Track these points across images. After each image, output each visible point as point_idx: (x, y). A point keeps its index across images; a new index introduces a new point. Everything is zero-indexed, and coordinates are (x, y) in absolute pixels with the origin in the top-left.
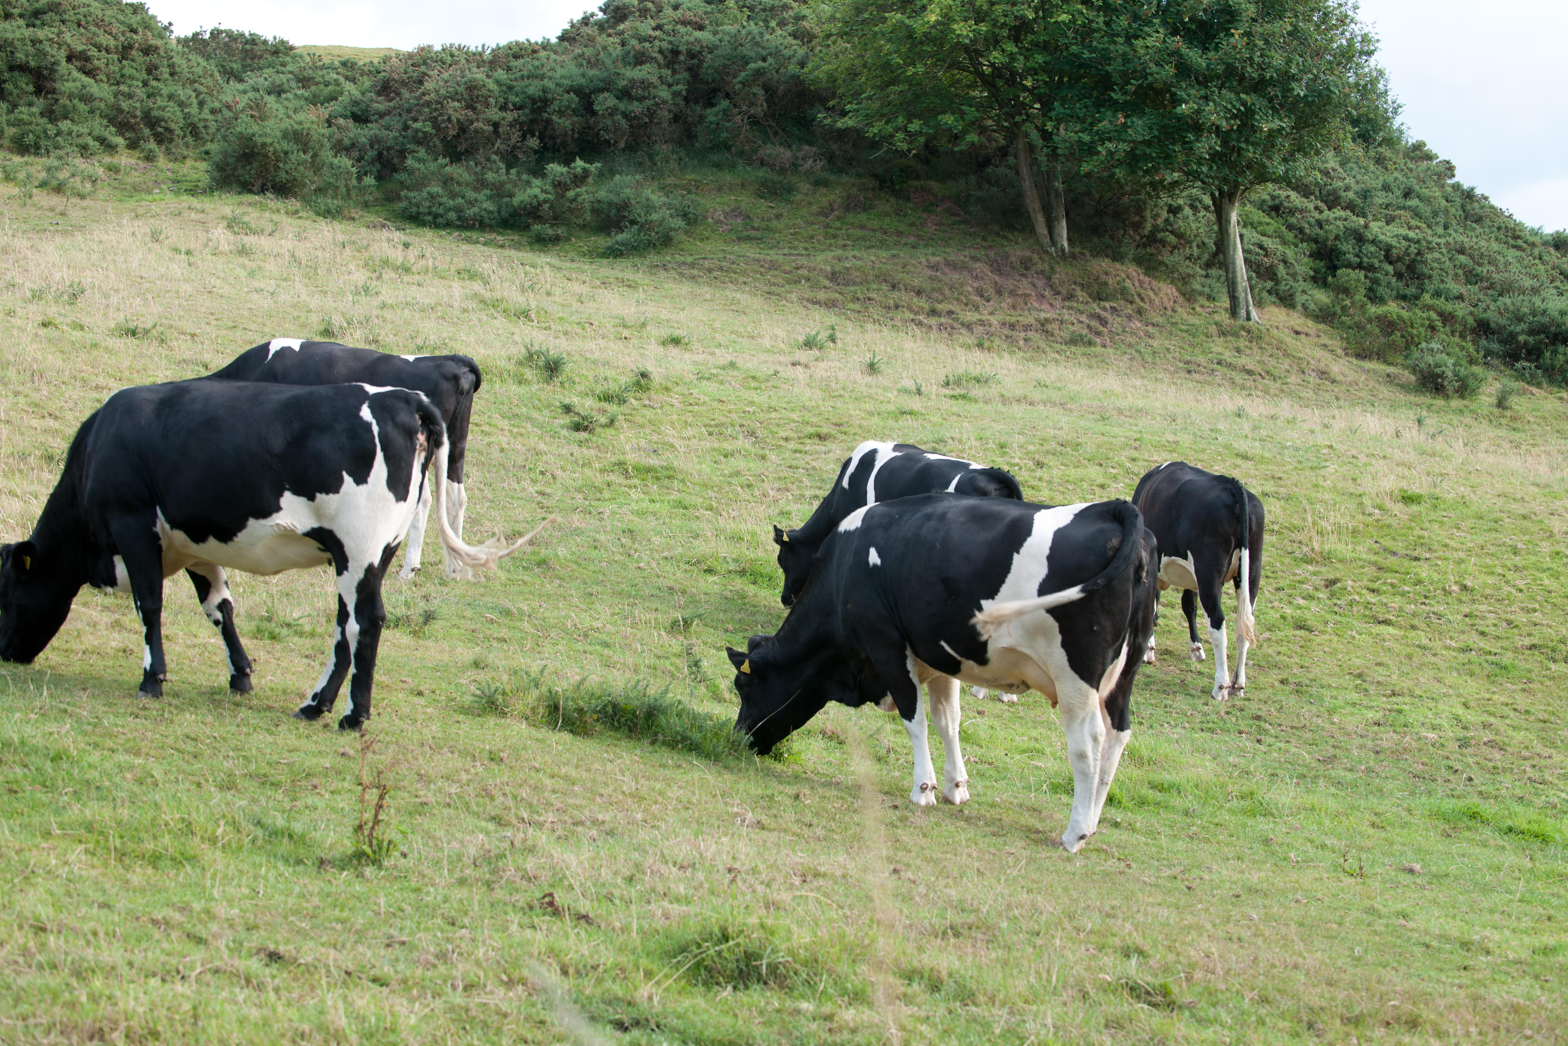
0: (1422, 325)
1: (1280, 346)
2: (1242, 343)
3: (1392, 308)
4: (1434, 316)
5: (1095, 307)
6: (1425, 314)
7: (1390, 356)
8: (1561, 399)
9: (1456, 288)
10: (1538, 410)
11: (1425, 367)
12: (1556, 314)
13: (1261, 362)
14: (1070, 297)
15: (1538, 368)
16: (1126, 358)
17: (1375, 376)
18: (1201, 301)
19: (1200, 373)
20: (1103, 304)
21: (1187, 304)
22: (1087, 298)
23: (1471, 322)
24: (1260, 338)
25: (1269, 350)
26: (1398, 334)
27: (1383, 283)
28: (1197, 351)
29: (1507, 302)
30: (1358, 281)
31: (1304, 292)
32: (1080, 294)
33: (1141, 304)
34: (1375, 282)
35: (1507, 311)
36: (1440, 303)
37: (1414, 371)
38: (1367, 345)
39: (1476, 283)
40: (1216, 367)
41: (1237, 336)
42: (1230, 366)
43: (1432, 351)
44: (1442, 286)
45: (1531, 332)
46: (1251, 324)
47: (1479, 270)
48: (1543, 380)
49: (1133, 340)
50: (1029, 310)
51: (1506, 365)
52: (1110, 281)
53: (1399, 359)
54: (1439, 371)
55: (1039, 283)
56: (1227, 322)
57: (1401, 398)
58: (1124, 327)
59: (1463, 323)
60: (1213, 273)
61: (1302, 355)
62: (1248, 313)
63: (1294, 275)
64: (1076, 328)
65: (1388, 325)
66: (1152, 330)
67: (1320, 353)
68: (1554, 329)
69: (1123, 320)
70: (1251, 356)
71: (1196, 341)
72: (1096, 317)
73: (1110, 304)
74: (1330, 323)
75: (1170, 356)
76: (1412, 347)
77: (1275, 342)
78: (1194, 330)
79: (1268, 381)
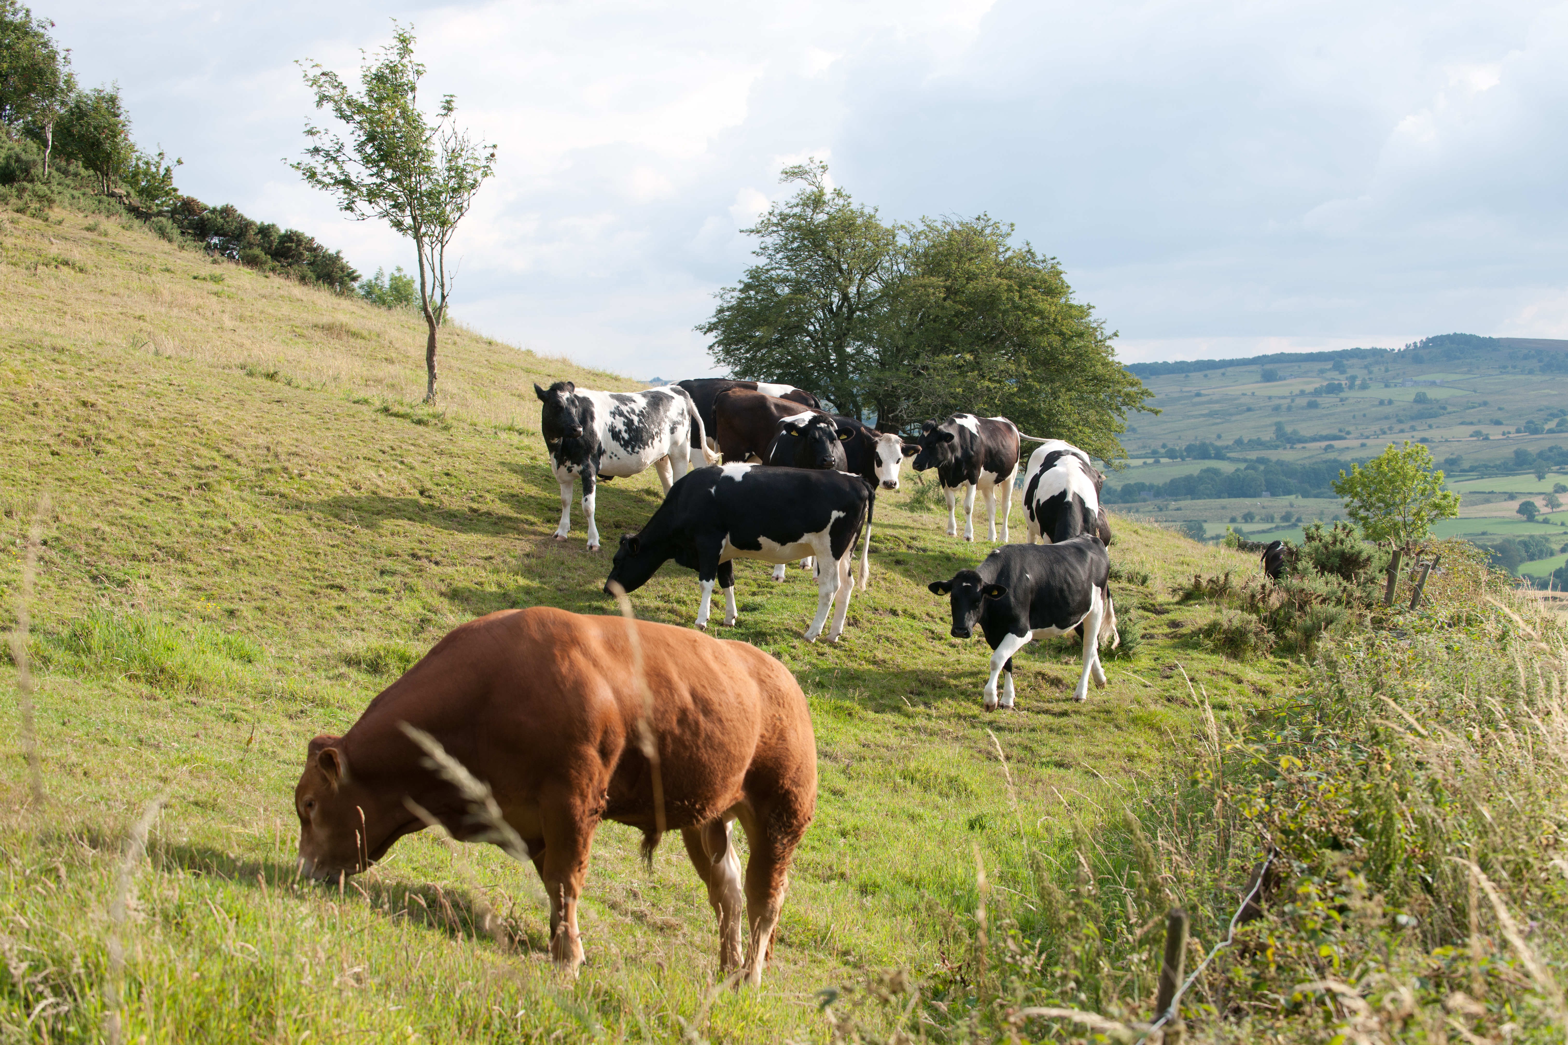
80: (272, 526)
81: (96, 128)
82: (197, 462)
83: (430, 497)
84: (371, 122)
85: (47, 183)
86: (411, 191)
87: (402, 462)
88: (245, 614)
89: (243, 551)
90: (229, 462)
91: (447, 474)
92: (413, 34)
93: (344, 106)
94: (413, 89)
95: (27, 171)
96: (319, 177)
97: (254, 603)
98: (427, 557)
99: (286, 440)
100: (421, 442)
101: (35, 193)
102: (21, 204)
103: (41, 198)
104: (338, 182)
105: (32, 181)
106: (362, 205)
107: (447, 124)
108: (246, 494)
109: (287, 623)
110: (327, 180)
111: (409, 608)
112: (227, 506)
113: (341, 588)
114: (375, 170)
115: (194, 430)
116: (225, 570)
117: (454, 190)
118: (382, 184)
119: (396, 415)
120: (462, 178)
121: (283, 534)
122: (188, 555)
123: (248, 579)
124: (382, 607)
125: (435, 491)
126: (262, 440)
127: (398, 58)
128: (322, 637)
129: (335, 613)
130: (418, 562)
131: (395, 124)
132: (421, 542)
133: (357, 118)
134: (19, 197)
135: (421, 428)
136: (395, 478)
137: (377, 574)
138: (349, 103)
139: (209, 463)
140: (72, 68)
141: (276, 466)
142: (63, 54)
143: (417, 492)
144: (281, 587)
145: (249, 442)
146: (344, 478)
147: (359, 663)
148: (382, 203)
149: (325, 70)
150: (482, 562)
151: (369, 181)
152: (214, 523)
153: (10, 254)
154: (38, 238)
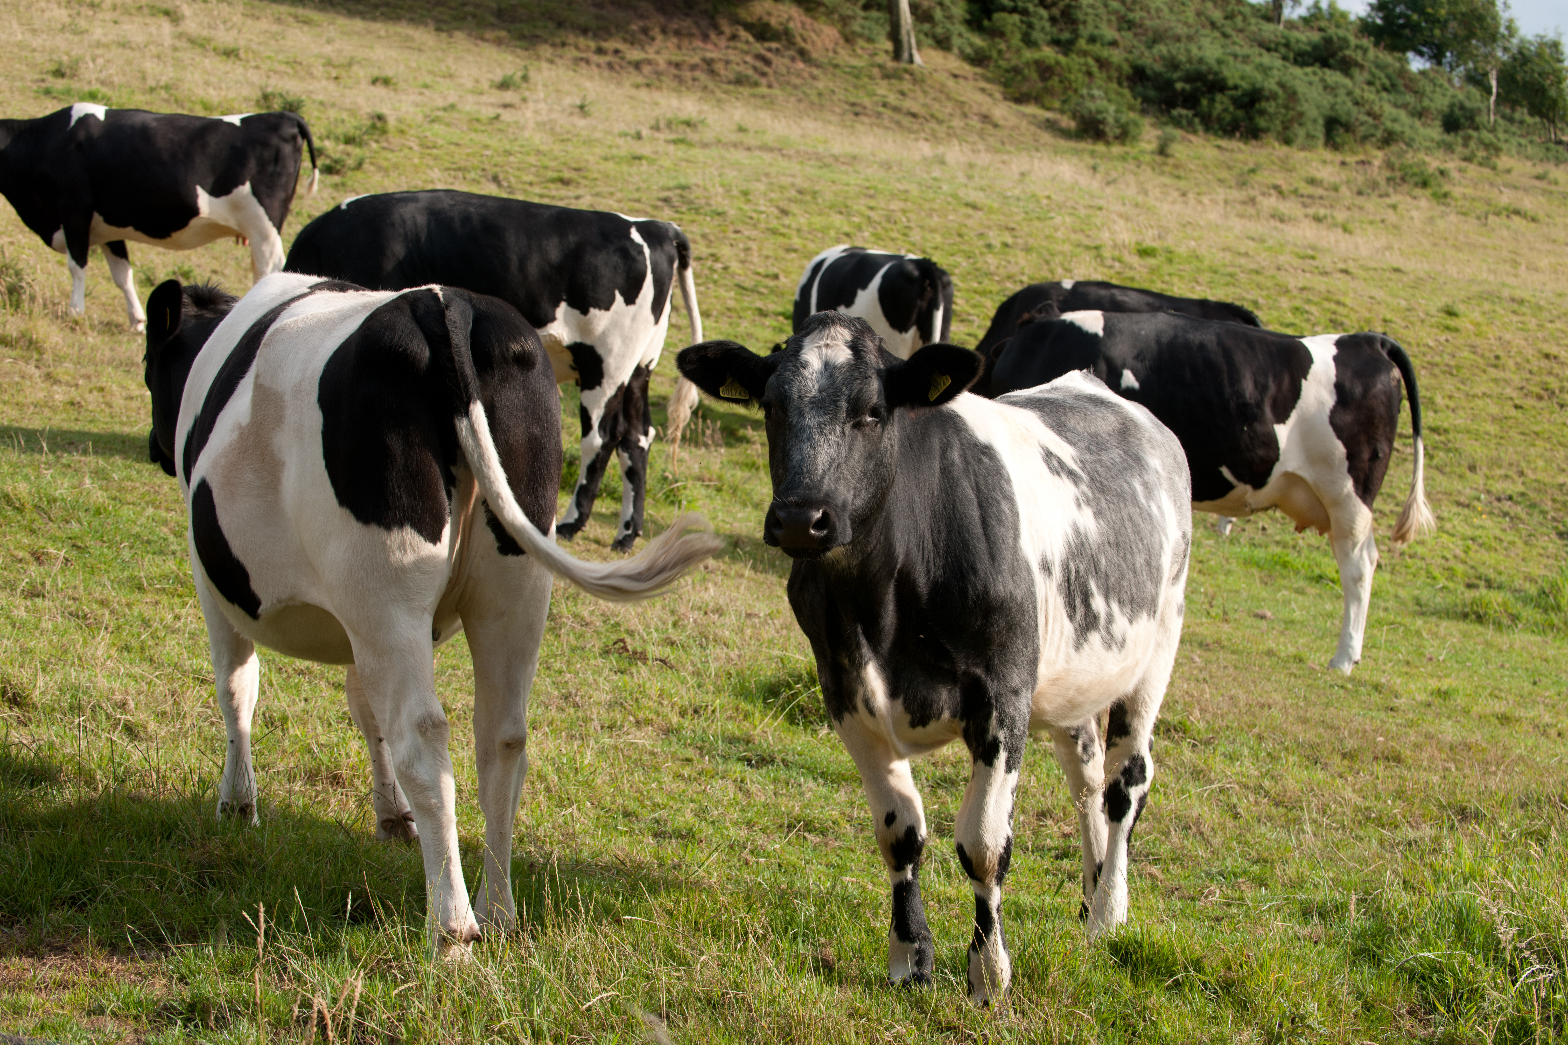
0: (1080, 71)
1: (942, 89)
2: (906, 86)
3: (1049, 53)
4: (1091, 61)
5: (759, 47)
6: (1082, 60)
7: (1047, 101)
8: (1219, 147)
9: (1109, 33)
10: (1198, 158)
11: (1085, 112)
12: (1212, 62)
13: (925, 105)
14: (734, 37)
15: (1195, 115)
16: (793, 99)
17: (1033, 120)
18: (861, 42)
19: (866, 115)
20: (767, 45)
21: (848, 46)
22: (751, 39)
23: (1126, 68)
24: (923, 81)
25: (932, 93)
26: (1056, 79)
27: (1038, 27)
28: (861, 93)
29: (1162, 49)
30: (1014, 25)
31: (960, 35)
32: (743, 33)
33: (803, 45)
34: (1030, 26)
35: (1162, 58)
36: (1096, 48)
37: (1074, 117)
38: (1025, 89)
39: (1129, 29)
40: (881, 109)
41: (900, 79)
42: (896, 109)
43: (1092, 97)
44: (1096, 32)
45: (1188, 79)
46: (914, 66)
47: (1131, 16)
48: (1200, 128)
49: (798, 81)
50: (694, 49)
51: (1162, 111)
52: (773, 22)
53: (1057, 104)
54: (1100, 117)
55: (704, 23)
56: (891, 64)
57: (1063, 143)
58: (788, 68)
59: (1119, 69)
60: (874, 14)
61: (963, 99)
62: (911, 56)
63: (949, 18)
64: (741, 68)
65: (1045, 70)
66: (816, 72)
67: (979, 97)
68: (1210, 77)
69: (787, 61)
70: (915, 99)
71: (860, 83)
72: (760, 57)
73: (774, 45)
74: (986, 67)
75: (835, 98)
76: (1070, 93)
77: (937, 85)
78: (856, 72)
79: (934, 125)
81: (1540, 74)
85: (1493, 130)
95: (1471, 119)
101: (1481, 142)
102: (1467, 152)
103: (1487, 146)
105: (1477, 129)
134: (1465, 145)
153: (1460, 203)
154: (1487, 187)
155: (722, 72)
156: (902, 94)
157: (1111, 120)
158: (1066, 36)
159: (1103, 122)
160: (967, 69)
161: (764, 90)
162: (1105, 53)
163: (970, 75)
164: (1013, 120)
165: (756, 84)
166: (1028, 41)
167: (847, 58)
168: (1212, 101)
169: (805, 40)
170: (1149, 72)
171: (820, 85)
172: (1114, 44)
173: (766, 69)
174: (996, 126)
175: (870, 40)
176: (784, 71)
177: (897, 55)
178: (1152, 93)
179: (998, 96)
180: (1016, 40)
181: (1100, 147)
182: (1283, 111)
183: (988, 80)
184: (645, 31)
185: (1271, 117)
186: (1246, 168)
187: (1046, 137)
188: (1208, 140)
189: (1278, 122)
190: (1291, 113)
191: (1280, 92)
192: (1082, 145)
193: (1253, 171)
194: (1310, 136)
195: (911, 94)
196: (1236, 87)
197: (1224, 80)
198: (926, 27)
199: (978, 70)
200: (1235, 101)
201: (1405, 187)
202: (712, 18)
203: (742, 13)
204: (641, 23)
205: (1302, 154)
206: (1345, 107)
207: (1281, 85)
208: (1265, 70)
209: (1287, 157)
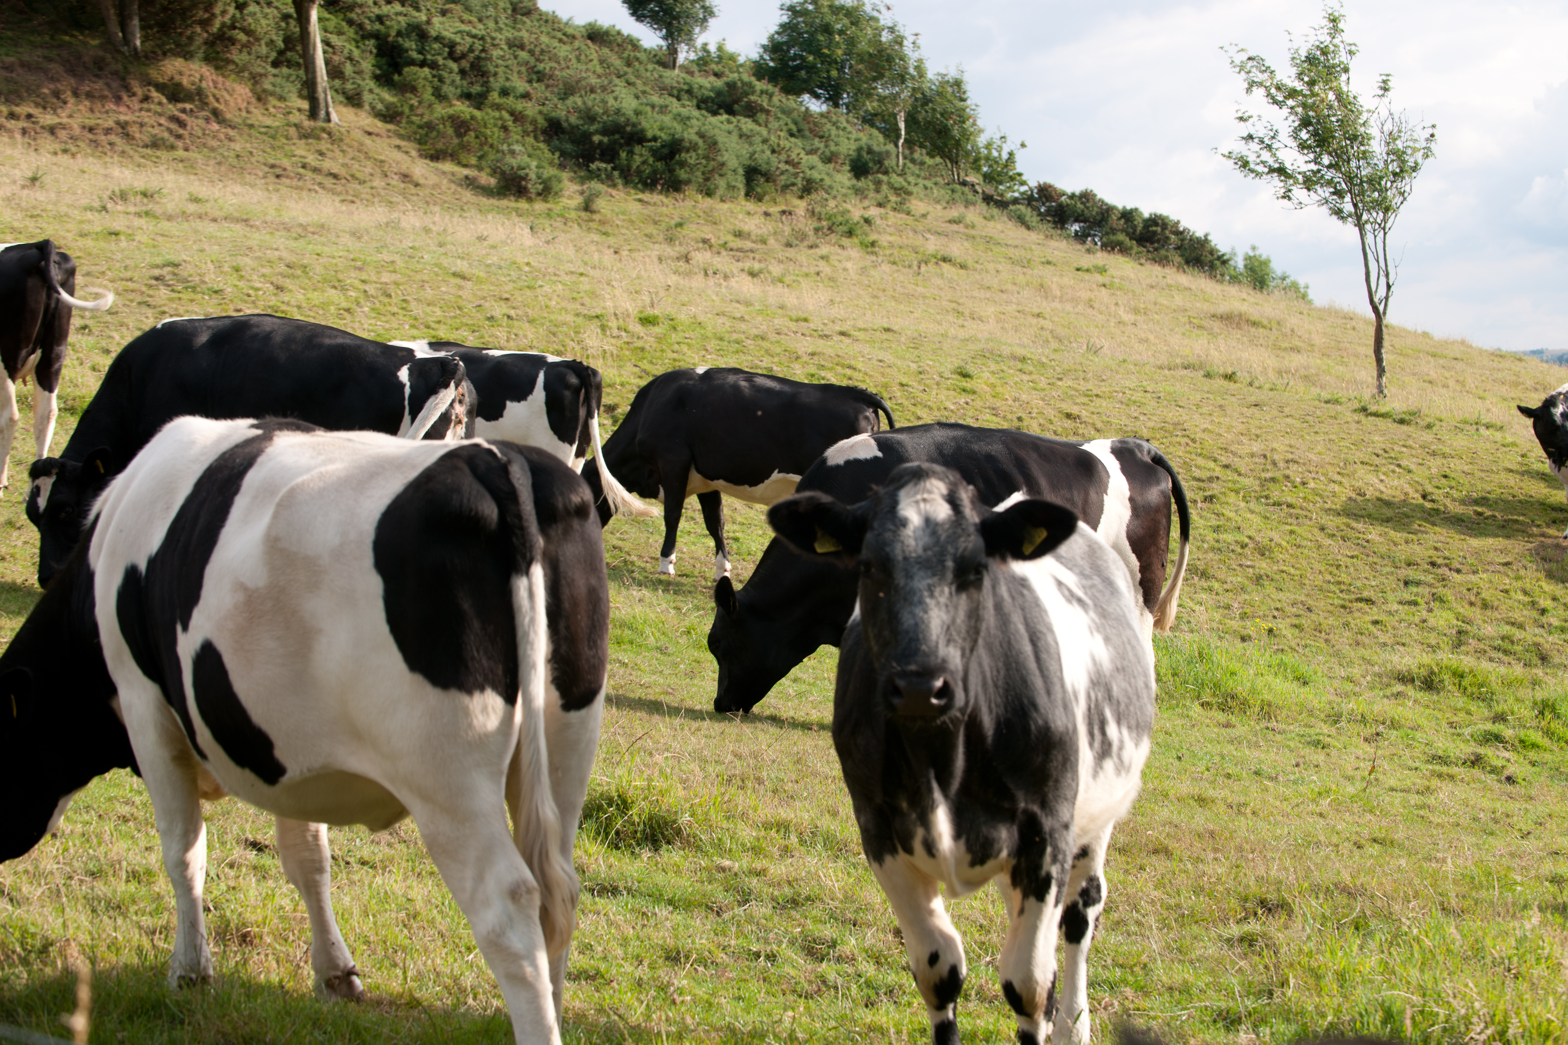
0: (495, 125)
1: (360, 148)
2: (324, 145)
3: (461, 108)
4: (505, 115)
5: (172, 109)
6: (497, 114)
7: (463, 157)
8: (640, 200)
9: (521, 86)
10: (624, 213)
11: (506, 168)
12: (630, 113)
13: (344, 165)
14: (146, 99)
15: (614, 169)
16: (212, 162)
17: (453, 179)
18: (273, 101)
19: (288, 177)
20: (180, 106)
21: (260, 105)
22: (165, 101)
23: (541, 122)
24: (341, 140)
25: (351, 153)
26: (472, 134)
27: (448, 81)
28: (279, 154)
29: (576, 100)
30: (425, 79)
31: (371, 91)
32: (155, 94)
33: (216, 105)
34: (441, 80)
35: (577, 110)
36: (510, 101)
37: (494, 172)
38: (440, 146)
39: (539, 80)
40: (302, 171)
41: (318, 138)
42: (316, 170)
43: (513, 153)
44: (508, 84)
45: (604, 132)
46: (332, 125)
47: (541, 66)
48: (619, 181)
49: (215, 143)
50: (107, 112)
51: (579, 166)
52: (185, 81)
53: (473, 161)
54: (522, 173)
55: (115, 84)
56: (307, 123)
57: (485, 201)
58: (204, 130)
59: (534, 122)
60: (285, 70)
61: (382, 158)
62: (328, 114)
63: (359, 73)
64: (156, 131)
65: (461, 126)
66: (232, 133)
67: (398, 156)
68: (629, 129)
69: (201, 122)
70: (333, 159)
71: (277, 143)
72: (174, 119)
73: (188, 106)
74: (398, 123)
75: (253, 160)
76: (486, 148)
77: (355, 144)
78: (272, 132)
79: (355, 186)
80: (1287, 538)
81: (942, 115)
82: (1197, 473)
83: (1433, 501)
84: (1304, 106)
85: (902, 174)
86: (1349, 178)
87: (1399, 466)
88: (1284, 632)
89: (1264, 565)
90: (1229, 472)
91: (1445, 477)
92: (1342, 12)
93: (1273, 91)
94: (1346, 70)
95: (880, 162)
96: (1252, 166)
97: (1288, 620)
98: (1446, 565)
99: (1280, 447)
100: (1410, 442)
101: (891, 186)
102: (880, 197)
104: (1272, 170)
105: (886, 173)
106: (1299, 193)
107: (1384, 106)
108: (1252, 505)
109: (1327, 641)
110: (1260, 168)
111: (1442, 619)
112: (1239, 519)
113: (1369, 601)
114: (1312, 156)
115: (1186, 440)
116: (1250, 587)
117: (1395, 174)
118: (1319, 171)
119: (1376, 415)
120: (1404, 162)
121: (1299, 546)
122: (1211, 572)
123: (1276, 595)
124: (1417, 619)
125: (1438, 495)
126: (1256, 447)
127: (1328, 39)
128: (1366, 653)
129: (1372, 628)
130: (1440, 571)
131: (1330, 107)
132: (1436, 549)
133: (1290, 102)
134: (878, 191)
135: (1404, 428)
136: (1396, 483)
137: (1402, 585)
138: (1278, 88)
139: (1208, 474)
140: (923, 53)
141: (1278, 475)
142: (911, 39)
143: (1417, 496)
144: (1310, 602)
145: (1244, 450)
146: (1347, 485)
147: (1412, 680)
148: (1320, 191)
149: (1252, 54)
150: (1501, 568)
151: (1305, 168)
152: (1229, 537)
153: (888, 252)
154: (911, 234)
155: (137, 135)
156: (322, 154)
157: (533, 176)
158: (476, 89)
159: (525, 178)
160: (379, 126)
161: (181, 153)
162: (520, 105)
163: (383, 133)
164: (433, 179)
165: (173, 147)
166: (440, 96)
167: (261, 118)
168: (631, 153)
169: (217, 100)
170: (565, 125)
171: (237, 146)
172: (526, 96)
173: (181, 131)
174: (417, 185)
175: (281, 98)
176: (200, 134)
177: (313, 113)
178: (569, 147)
179: (414, 153)
180: (427, 95)
181: (523, 204)
182: (704, 162)
183: (401, 137)
184: (57, 94)
185: (692, 168)
186: (673, 223)
187: (468, 195)
188: (628, 194)
189: (699, 174)
190: (712, 164)
191: (700, 142)
192: (505, 203)
193: (680, 225)
194: (731, 187)
195: (329, 154)
196: (655, 139)
197: (643, 131)
198: (337, 83)
199: (391, 127)
200: (654, 152)
201: (833, 238)
202: (123, 79)
203: (153, 73)
204: (52, 86)
205: (725, 206)
206: (764, 157)
207: (701, 135)
208: (684, 120)
209: (711, 209)
